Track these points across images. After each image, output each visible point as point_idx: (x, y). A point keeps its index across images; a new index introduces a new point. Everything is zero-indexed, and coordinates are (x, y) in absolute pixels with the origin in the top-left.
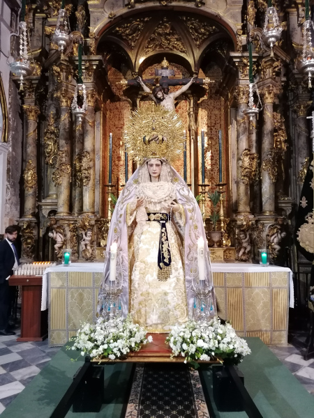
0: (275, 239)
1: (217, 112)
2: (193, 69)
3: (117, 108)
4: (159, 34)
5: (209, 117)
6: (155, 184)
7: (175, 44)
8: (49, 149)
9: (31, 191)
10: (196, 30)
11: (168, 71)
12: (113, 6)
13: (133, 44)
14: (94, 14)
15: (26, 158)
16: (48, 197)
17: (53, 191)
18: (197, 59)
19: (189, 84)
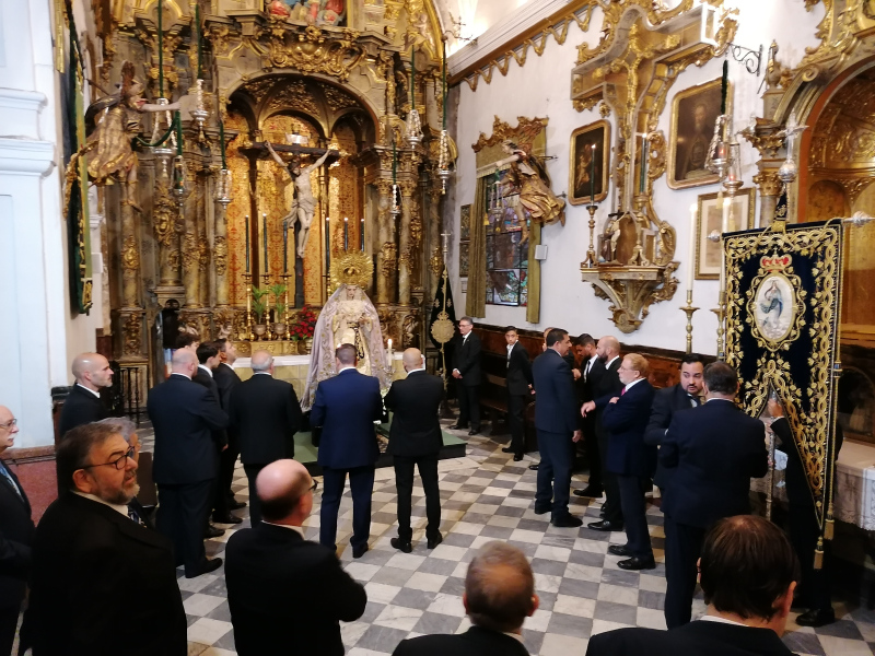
0: (410, 329)
1: (349, 183)
2: (327, 135)
4: (290, 92)
5: (342, 188)
6: (350, 302)
7: (307, 104)
8: (163, 226)
9: (132, 274)
10: (333, 97)
11: (300, 137)
12: (246, 66)
13: (259, 99)
14: (223, 73)
15: (122, 232)
16: (163, 283)
17: (170, 276)
18: (331, 125)
19: (325, 156)
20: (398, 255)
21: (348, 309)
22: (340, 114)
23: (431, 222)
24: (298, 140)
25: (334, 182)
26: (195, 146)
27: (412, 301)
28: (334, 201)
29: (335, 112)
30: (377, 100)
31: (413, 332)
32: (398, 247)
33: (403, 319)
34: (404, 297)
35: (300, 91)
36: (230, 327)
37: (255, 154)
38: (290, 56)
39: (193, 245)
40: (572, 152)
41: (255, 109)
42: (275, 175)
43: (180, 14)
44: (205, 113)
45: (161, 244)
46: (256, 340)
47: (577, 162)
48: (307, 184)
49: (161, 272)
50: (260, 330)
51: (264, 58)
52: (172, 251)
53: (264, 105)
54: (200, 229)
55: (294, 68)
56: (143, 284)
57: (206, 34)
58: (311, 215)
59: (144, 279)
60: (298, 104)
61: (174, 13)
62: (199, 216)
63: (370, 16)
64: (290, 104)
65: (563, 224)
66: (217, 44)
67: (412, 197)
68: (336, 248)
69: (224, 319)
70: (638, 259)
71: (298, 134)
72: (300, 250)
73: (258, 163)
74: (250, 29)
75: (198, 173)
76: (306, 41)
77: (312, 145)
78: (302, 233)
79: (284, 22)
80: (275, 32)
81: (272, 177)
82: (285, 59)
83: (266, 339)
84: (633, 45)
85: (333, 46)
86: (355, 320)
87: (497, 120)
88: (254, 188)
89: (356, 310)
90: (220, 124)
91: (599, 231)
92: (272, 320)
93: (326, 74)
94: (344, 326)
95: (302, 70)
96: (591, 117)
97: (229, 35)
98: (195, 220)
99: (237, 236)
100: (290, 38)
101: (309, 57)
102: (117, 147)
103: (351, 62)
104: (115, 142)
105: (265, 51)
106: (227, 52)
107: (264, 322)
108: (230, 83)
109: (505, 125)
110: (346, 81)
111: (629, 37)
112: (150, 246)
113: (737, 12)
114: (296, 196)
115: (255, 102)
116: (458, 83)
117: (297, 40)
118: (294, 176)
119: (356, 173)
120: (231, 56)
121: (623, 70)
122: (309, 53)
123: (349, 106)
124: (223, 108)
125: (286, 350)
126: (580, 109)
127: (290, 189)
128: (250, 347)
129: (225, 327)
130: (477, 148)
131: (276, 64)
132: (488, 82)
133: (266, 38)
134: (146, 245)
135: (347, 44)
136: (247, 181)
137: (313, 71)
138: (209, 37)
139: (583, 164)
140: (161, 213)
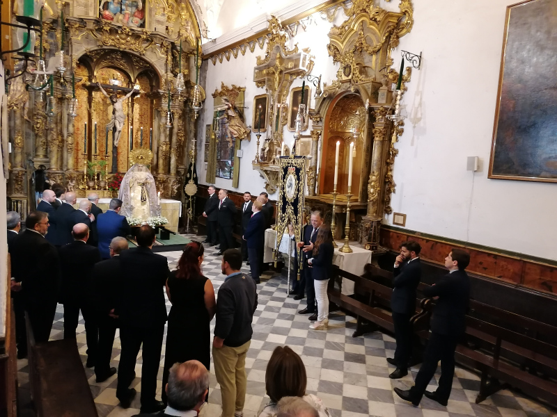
1: (145, 107)
4: (112, 57)
5: (141, 110)
6: (139, 173)
7: (122, 63)
8: (38, 126)
9: (20, 151)
10: (137, 61)
11: (118, 81)
12: (88, 43)
13: (95, 60)
14: (75, 46)
15: (14, 127)
16: (37, 156)
17: (41, 152)
18: (135, 76)
19: (132, 92)
20: (170, 148)
21: (138, 176)
22: (140, 71)
23: (191, 132)
24: (116, 83)
25: (137, 106)
26: (58, 85)
27: (178, 173)
28: (136, 116)
29: (138, 69)
30: (161, 66)
31: (177, 190)
32: (170, 144)
33: (172, 182)
34: (173, 171)
35: (118, 57)
36: (74, 182)
37: (91, 89)
38: (113, 40)
39: (55, 137)
40: (254, 106)
41: (92, 64)
42: (103, 100)
43: (52, 12)
44: (64, 69)
45: (36, 135)
46: (89, 189)
47: (256, 112)
48: (121, 107)
49: (36, 150)
50: (91, 184)
51: (98, 40)
52: (43, 139)
53: (98, 63)
54: (59, 128)
55: (115, 46)
56: (25, 155)
57: (67, 25)
58: (122, 124)
59: (26, 153)
60: (117, 64)
61: (48, 12)
62: (59, 121)
63: (158, 22)
64: (112, 63)
65: (249, 141)
66: (72, 31)
67: (180, 118)
68: (137, 142)
69: (71, 177)
70: (274, 162)
71: (116, 79)
72: (116, 143)
73: (93, 93)
74: (91, 26)
75: (59, 99)
76: (123, 33)
77: (125, 85)
78: (117, 133)
79: (110, 24)
80: (105, 28)
81: (101, 101)
82: (110, 42)
83: (94, 189)
84: (277, 63)
85: (136, 36)
86: (142, 182)
87: (223, 84)
88: (90, 107)
89: (143, 177)
90: (72, 74)
91: (261, 146)
92: (98, 179)
93: (133, 50)
94: (136, 184)
95: (119, 48)
96: (262, 91)
97: (79, 27)
98: (56, 123)
99: (79, 132)
100: (113, 31)
101: (123, 41)
102: (20, 91)
103: (146, 45)
104: (19, 88)
105: (99, 36)
106: (78, 35)
107: (93, 180)
108: (79, 52)
109: (227, 87)
110: (144, 55)
111: (276, 59)
112: (30, 135)
113: (314, 58)
114: (114, 113)
115: (92, 61)
116: (207, 59)
117: (117, 32)
118: (113, 103)
119: (149, 102)
120: (79, 38)
121: (274, 73)
122: (123, 39)
123: (146, 67)
124: (74, 65)
125: (105, 195)
126: (258, 87)
127: (111, 109)
128: (85, 192)
129: (72, 182)
130: (214, 96)
131: (104, 43)
132: (221, 62)
133: (100, 30)
134: (27, 135)
135: (145, 37)
136: (87, 103)
137: (125, 49)
138: (68, 27)
139: (258, 113)
140: (38, 118)
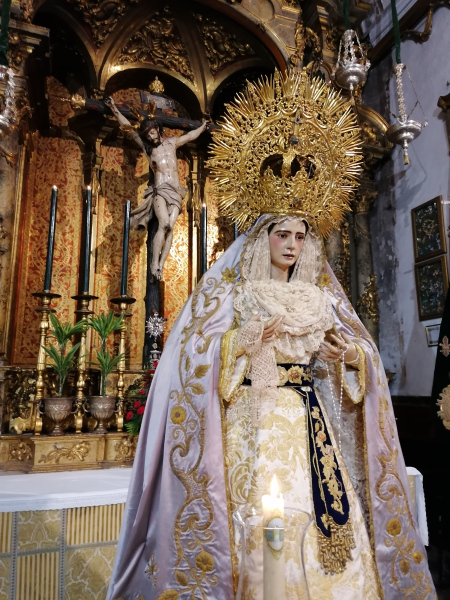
2: (203, 110)
3: (53, 150)
6: (280, 287)
7: (175, 60)
10: (215, 43)
13: (102, 39)
18: (210, 94)
19: (200, 130)
29: (215, 74)
30: (283, 36)
53: (111, 54)
58: (175, 210)
72: (156, 266)
73: (98, 145)
78: (160, 234)
107: (70, 392)
110: (237, 2)
114: (151, 180)
123: (238, 58)
128: (32, 446)
